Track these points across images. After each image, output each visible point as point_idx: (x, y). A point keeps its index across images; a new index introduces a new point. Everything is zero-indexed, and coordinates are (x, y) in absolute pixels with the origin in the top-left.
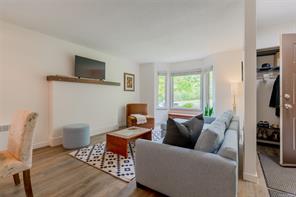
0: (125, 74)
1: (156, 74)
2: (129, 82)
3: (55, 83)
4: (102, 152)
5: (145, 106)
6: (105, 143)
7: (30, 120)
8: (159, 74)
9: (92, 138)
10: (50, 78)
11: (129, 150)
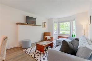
0: (43, 22)
1: (53, 22)
2: (44, 25)
3: (19, 26)
4: (35, 50)
5: (50, 33)
6: (36, 46)
7: (4, 40)
8: (54, 22)
9: (31, 44)
10: (18, 24)
11: (44, 50)
